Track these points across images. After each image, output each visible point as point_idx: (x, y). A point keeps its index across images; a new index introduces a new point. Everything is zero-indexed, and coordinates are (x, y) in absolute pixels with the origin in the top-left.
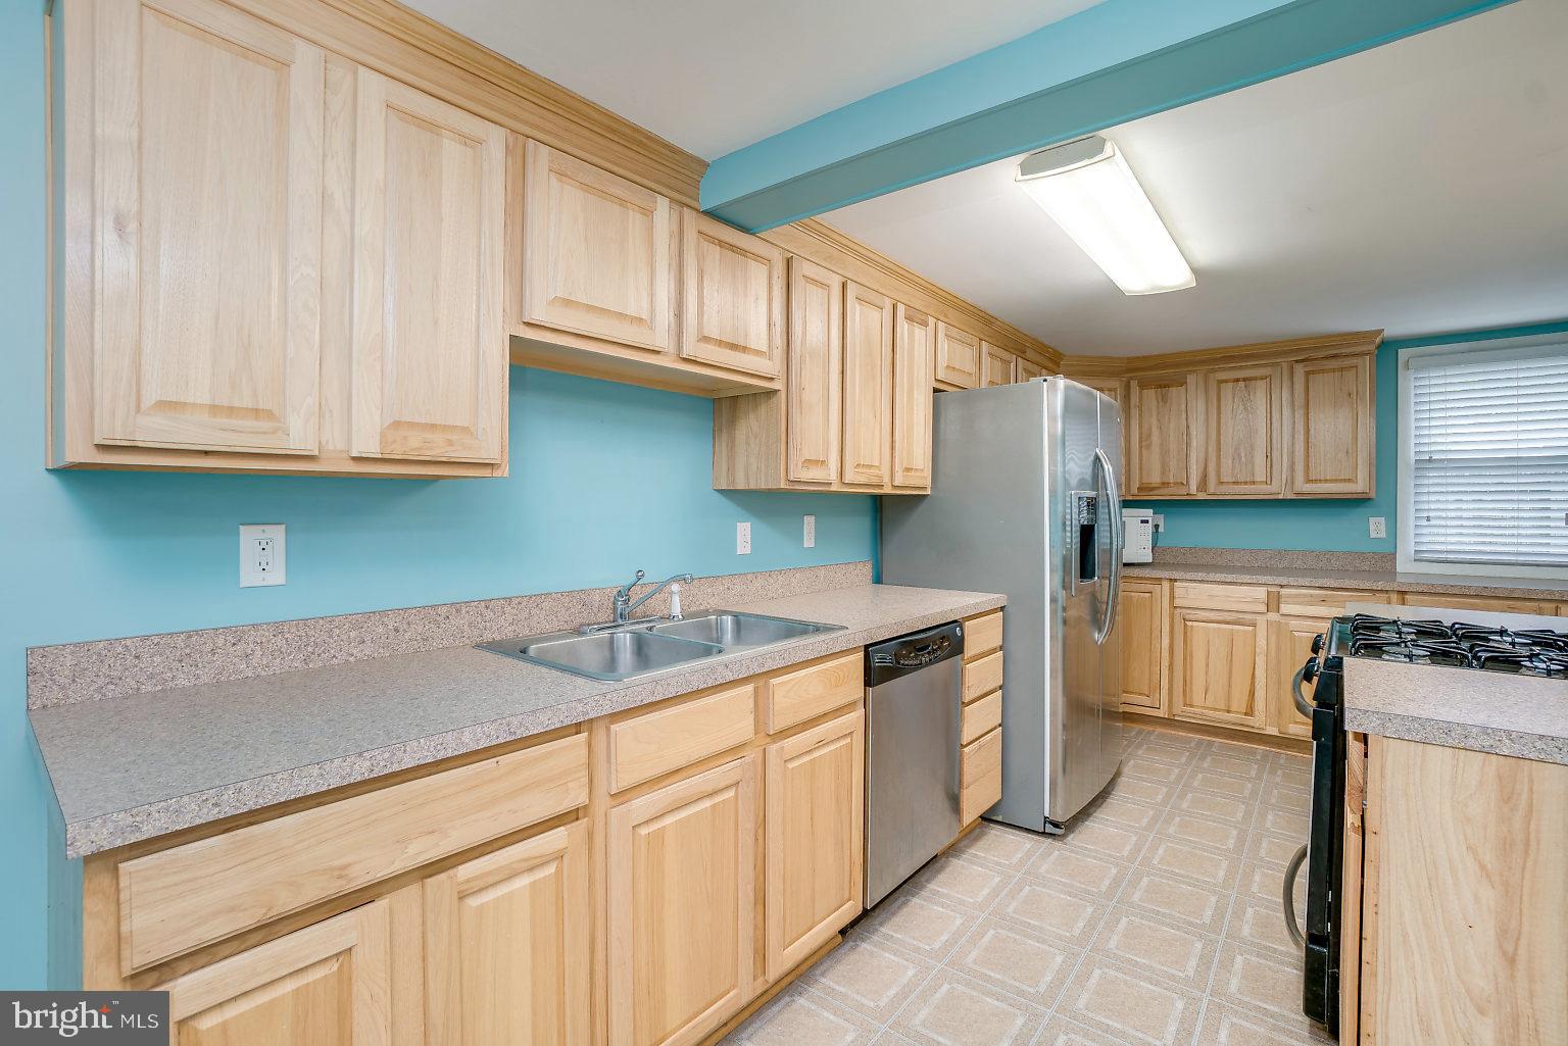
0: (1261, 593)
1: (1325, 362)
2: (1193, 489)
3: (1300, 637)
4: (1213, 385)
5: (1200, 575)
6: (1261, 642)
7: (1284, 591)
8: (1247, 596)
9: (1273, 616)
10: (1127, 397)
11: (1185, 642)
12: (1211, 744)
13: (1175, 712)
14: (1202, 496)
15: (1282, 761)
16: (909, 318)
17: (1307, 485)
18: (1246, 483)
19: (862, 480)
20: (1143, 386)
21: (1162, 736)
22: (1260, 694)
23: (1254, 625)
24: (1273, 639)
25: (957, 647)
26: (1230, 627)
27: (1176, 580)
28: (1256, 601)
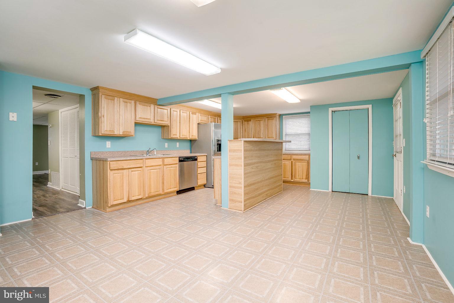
4: (255, 121)
10: (243, 123)
16: (192, 114)
19: (184, 137)
20: (245, 121)
25: (196, 160)
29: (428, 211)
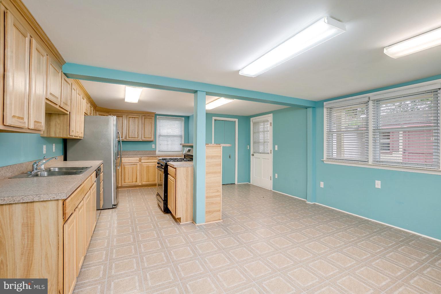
1: (147, 116)
3: (145, 166)
4: (128, 118)
5: (127, 156)
6: (138, 168)
7: (142, 158)
8: (135, 159)
9: (140, 163)
11: (124, 170)
12: (130, 190)
13: (122, 185)
14: (125, 140)
17: (144, 139)
18: (134, 138)
19: (77, 135)
21: (120, 190)
22: (138, 178)
23: (137, 165)
24: (140, 167)
26: (132, 166)
27: (122, 157)
28: (137, 160)
29: (322, 185)
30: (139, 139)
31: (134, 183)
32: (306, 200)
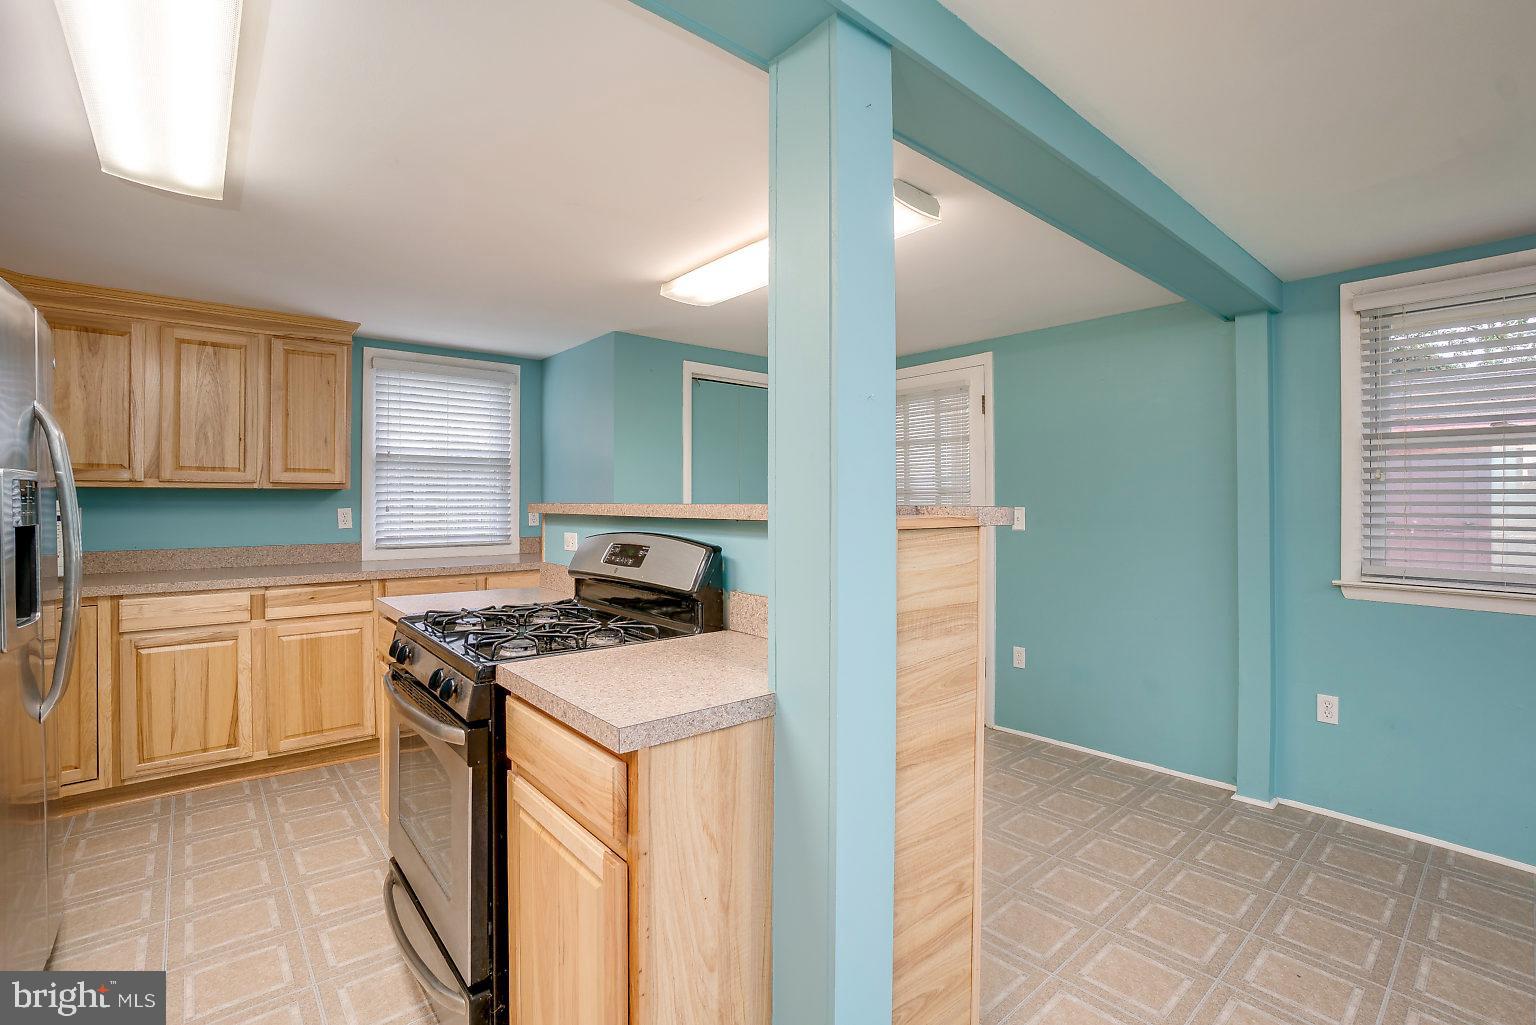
0: (244, 598)
1: (304, 343)
2: (139, 474)
3: (290, 642)
4: (170, 344)
5: (161, 587)
6: (245, 657)
7: (270, 593)
8: (224, 604)
9: (257, 624)
11: (139, 678)
12: (180, 799)
13: (122, 776)
14: (151, 483)
15: (275, 786)
17: (287, 474)
18: (213, 469)
21: (99, 816)
22: (244, 718)
23: (236, 638)
24: (258, 650)
26: (205, 645)
27: (121, 597)
28: (239, 608)
29: (1328, 708)
30: (249, 475)
31: (214, 755)
32: (1233, 788)
